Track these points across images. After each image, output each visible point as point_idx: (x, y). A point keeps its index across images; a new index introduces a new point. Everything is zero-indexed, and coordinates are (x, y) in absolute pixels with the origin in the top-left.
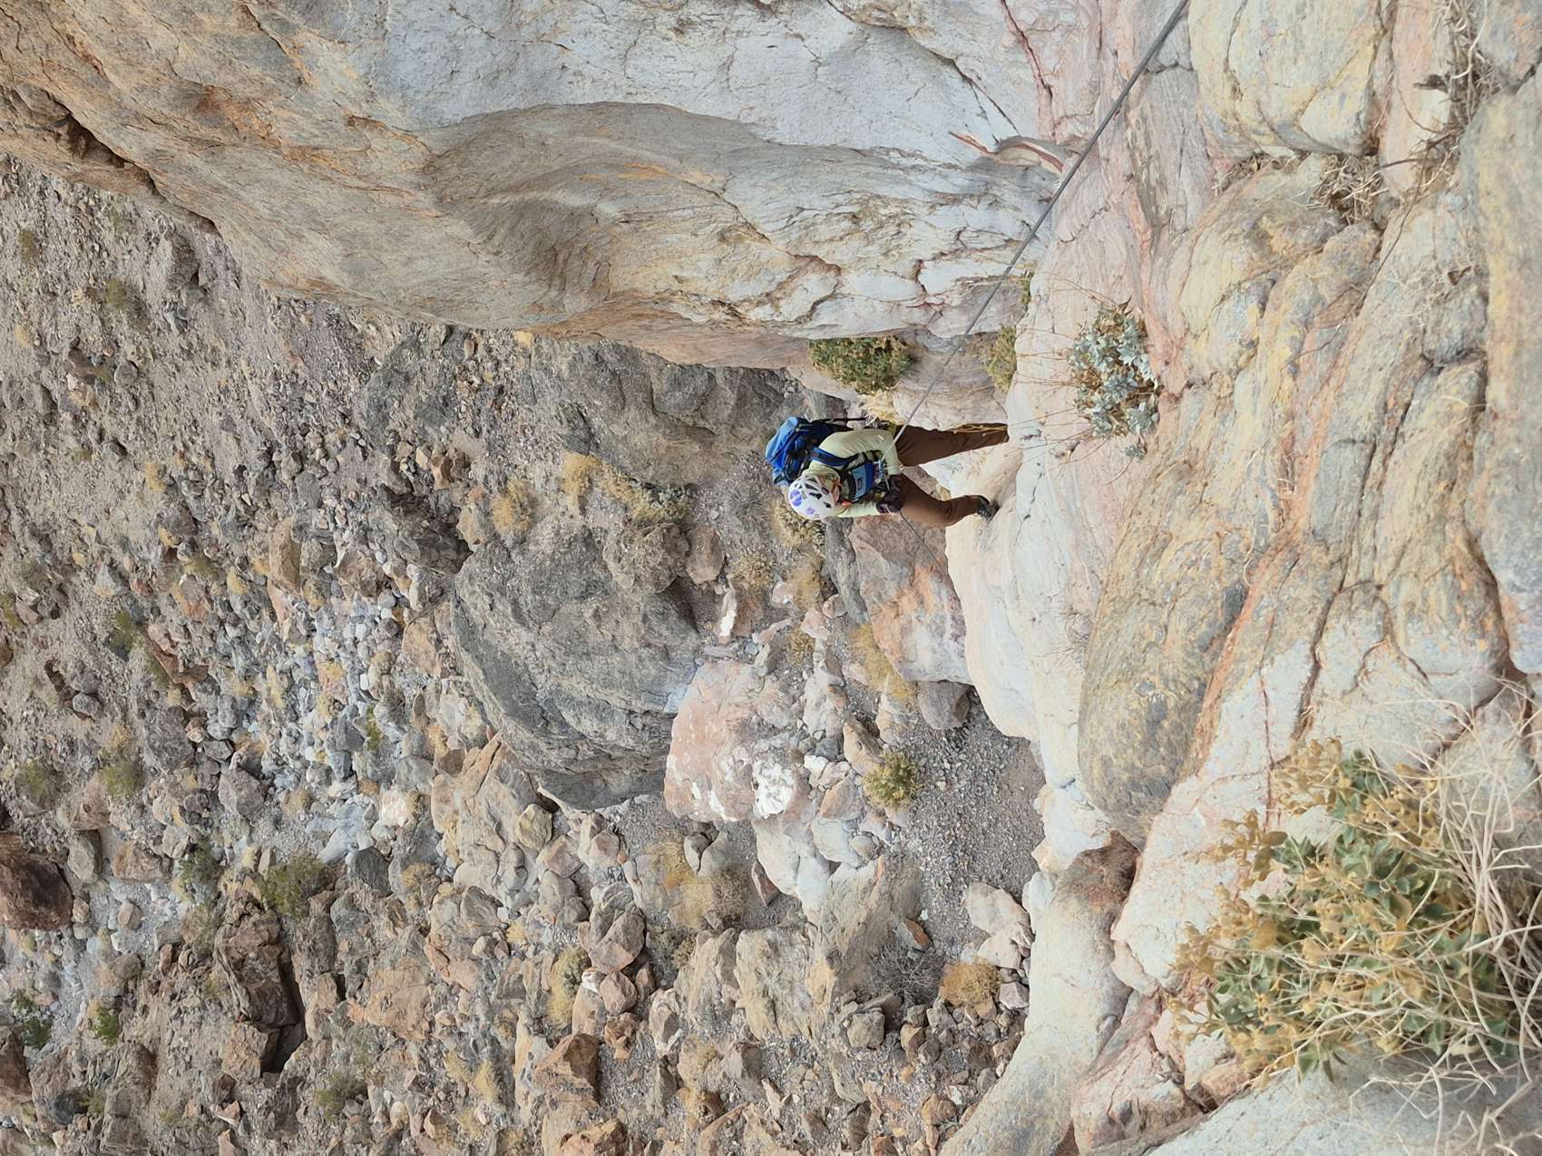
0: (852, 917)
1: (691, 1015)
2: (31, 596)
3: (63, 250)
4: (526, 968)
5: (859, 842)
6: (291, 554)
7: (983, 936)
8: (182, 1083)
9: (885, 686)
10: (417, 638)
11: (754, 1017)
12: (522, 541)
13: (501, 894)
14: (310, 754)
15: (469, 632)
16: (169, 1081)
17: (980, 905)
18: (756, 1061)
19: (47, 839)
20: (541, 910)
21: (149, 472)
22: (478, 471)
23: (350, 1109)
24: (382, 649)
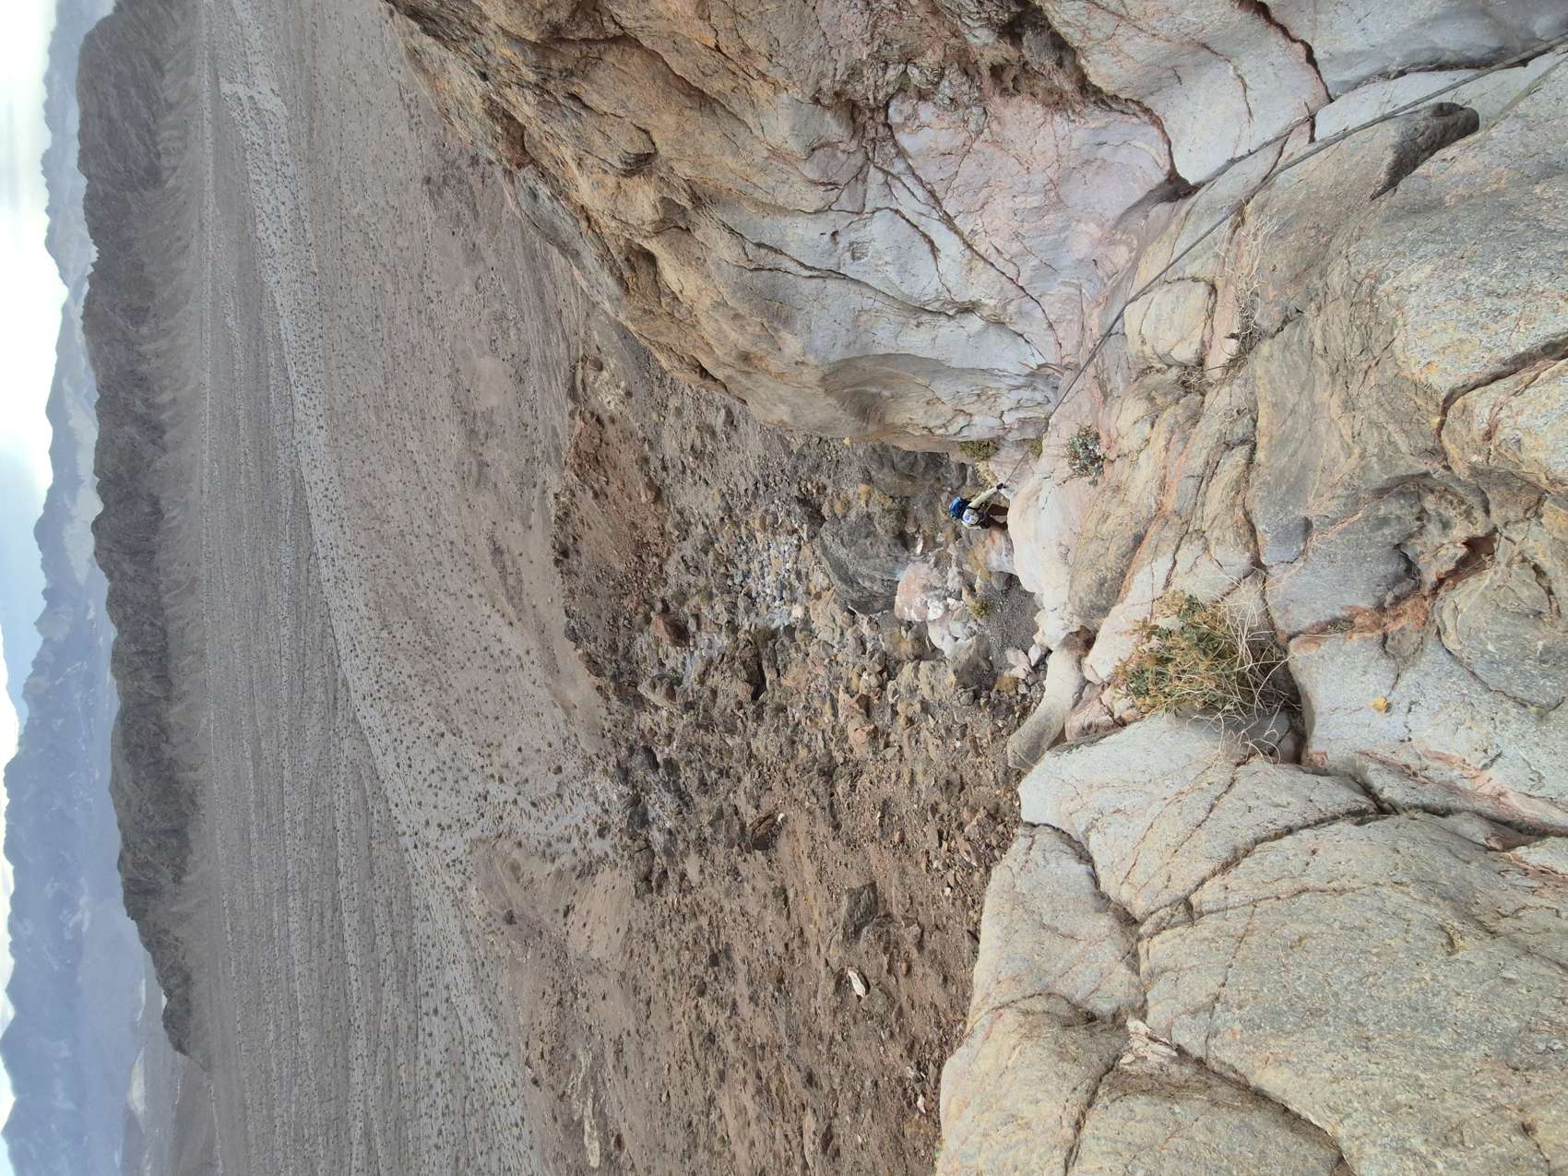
0: (963, 657)
1: (902, 690)
2: (677, 533)
3: (689, 413)
4: (843, 669)
5: (966, 631)
6: (763, 520)
7: (1012, 667)
8: (725, 702)
9: (978, 573)
10: (806, 551)
11: (925, 691)
12: (844, 517)
13: (834, 643)
14: (768, 591)
15: (825, 549)
16: (721, 700)
17: (1012, 655)
18: (925, 707)
19: (682, 617)
20: (849, 650)
21: (715, 491)
22: (829, 491)
23: (781, 714)
24: (794, 554)
